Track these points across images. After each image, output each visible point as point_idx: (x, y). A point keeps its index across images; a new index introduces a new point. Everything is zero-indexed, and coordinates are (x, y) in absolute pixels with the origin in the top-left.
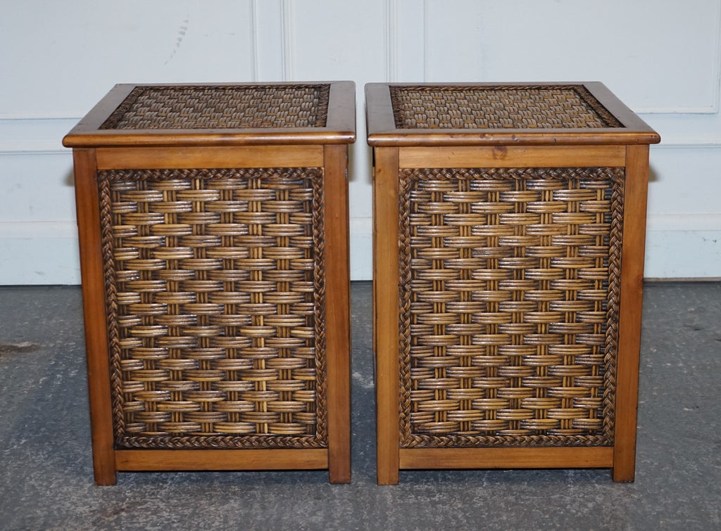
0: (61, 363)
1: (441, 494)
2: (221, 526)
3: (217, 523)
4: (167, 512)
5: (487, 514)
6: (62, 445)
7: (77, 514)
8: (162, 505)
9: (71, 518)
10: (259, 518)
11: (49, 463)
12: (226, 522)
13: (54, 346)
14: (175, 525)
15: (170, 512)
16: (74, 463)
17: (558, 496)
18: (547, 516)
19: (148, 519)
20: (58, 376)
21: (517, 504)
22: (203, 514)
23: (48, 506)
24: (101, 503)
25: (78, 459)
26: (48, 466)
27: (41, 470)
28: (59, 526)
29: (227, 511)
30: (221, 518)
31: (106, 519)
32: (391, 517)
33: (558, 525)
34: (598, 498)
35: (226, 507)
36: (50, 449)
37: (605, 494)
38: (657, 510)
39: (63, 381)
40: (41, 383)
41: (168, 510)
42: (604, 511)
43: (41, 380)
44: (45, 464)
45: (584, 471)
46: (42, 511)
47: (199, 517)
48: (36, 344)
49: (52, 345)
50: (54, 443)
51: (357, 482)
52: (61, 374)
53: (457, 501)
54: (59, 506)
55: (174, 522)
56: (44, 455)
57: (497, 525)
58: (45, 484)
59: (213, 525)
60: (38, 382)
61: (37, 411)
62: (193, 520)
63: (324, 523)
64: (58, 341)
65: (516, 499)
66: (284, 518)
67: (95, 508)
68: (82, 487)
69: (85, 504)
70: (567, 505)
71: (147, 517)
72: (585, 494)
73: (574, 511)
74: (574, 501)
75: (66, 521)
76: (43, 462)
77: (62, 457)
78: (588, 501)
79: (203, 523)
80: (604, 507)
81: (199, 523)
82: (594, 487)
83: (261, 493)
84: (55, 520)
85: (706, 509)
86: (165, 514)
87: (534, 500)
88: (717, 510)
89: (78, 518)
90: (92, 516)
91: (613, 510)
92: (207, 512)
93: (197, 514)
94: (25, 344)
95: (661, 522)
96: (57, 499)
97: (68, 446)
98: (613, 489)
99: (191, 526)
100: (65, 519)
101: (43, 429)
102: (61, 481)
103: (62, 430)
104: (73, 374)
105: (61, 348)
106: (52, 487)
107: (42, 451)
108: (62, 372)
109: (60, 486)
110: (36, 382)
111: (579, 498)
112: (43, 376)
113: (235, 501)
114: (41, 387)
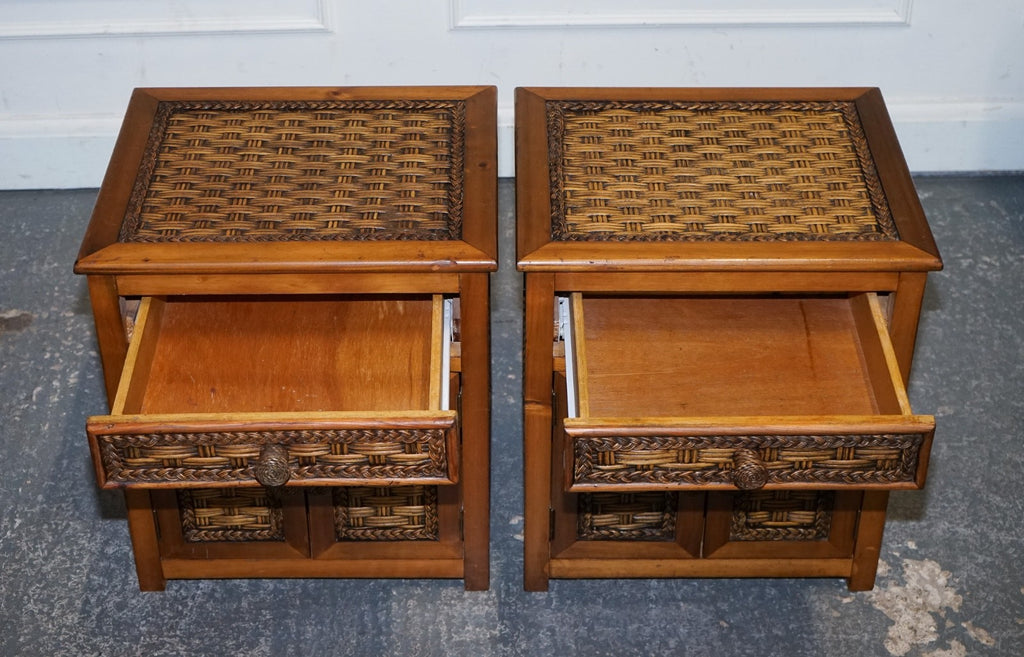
0: (57, 355)
1: (502, 624)
6: (63, 531)
11: (49, 568)
13: (48, 319)
16: (79, 568)
17: (636, 626)
20: (55, 384)
21: (588, 643)
25: (83, 559)
26: (49, 573)
27: (40, 582)
34: (682, 630)
35: (255, 652)
37: (690, 622)
38: (748, 651)
39: (60, 394)
40: (34, 398)
43: (35, 392)
44: (44, 570)
48: (26, 312)
49: (45, 316)
50: (54, 527)
52: (57, 379)
53: (521, 637)
56: (43, 552)
58: (45, 610)
60: (32, 397)
61: (32, 458)
64: (53, 309)
65: (589, 632)
68: (89, 615)
72: (668, 623)
74: (653, 636)
76: (42, 565)
77: (64, 554)
78: (670, 635)
80: (687, 647)
82: (679, 607)
83: (296, 625)
87: (608, 635)
94: (12, 314)
96: (61, 638)
97: (70, 531)
98: (701, 612)
101: (40, 498)
102: (64, 602)
103: (63, 500)
104: (72, 380)
105: (57, 321)
106: (54, 614)
107: (41, 543)
108: (59, 376)
109: (64, 614)
110: (29, 398)
111: (661, 629)
112: (36, 385)
113: (266, 641)
114: (35, 407)
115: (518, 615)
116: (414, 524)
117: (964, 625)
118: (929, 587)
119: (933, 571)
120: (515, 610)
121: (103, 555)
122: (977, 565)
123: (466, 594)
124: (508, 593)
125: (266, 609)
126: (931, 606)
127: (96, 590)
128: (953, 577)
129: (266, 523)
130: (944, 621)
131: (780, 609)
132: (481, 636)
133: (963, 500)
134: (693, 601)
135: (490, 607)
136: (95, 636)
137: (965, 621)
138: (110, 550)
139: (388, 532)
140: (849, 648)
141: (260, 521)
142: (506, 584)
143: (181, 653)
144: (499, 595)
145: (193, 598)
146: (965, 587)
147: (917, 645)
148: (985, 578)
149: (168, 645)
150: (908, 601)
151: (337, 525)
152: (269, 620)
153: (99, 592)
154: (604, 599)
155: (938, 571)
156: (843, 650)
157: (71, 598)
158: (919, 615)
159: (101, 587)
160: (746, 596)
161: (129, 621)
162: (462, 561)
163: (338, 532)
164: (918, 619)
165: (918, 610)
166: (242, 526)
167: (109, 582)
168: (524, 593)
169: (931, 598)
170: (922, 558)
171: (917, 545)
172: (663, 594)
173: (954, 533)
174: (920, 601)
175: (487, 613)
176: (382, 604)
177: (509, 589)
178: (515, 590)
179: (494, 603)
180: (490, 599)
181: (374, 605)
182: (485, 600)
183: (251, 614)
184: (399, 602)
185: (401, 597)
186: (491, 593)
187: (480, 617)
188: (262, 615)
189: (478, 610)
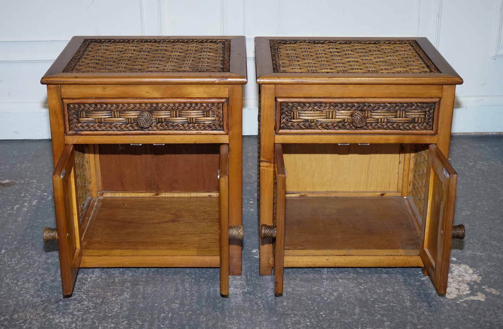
0: (27, 195)
1: (248, 287)
2: (119, 311)
3: (116, 309)
4: (87, 301)
5: (275, 301)
6: (26, 254)
7: (33, 303)
8: (84, 297)
9: (30, 306)
10: (141, 305)
11: (18, 267)
12: (121, 308)
13: (24, 183)
14: (91, 311)
15: (88, 302)
16: (33, 267)
17: (317, 288)
18: (310, 302)
19: (76, 307)
20: (26, 204)
22: (108, 302)
23: (17, 298)
24: (48, 295)
25: (35, 264)
27: (13, 272)
28: (22, 312)
29: (123, 300)
30: (118, 305)
31: (51, 307)
32: (219, 304)
33: (316, 308)
34: (340, 289)
35: (122, 297)
36: (19, 257)
37: (344, 286)
38: (374, 297)
39: (28, 208)
40: (15, 209)
41: (88, 300)
42: (343, 298)
43: (15, 207)
44: (15, 268)
45: (332, 269)
46: (13, 301)
47: (106, 305)
48: (13, 181)
49: (22, 182)
50: (21, 253)
51: (200, 279)
52: (27, 202)
53: (258, 292)
54: (23, 297)
55: (90, 309)
56: (15, 261)
57: (280, 309)
58: (15, 282)
59: (114, 310)
60: (14, 209)
61: (12, 229)
62: (102, 307)
63: (179, 308)
64: (27, 179)
65: (293, 290)
66: (156, 305)
67: (44, 299)
68: (37, 284)
69: (38, 296)
70: (322, 294)
71: (75, 305)
72: (333, 286)
73: (326, 299)
74: (326, 292)
75: (26, 308)
76: (14, 266)
77: (26, 262)
78: (334, 291)
79: (107, 309)
80: (343, 295)
81: (106, 309)
82: (338, 281)
83: (143, 287)
84: (20, 308)
85: (402, 296)
86: (86, 303)
87: (303, 291)
88: (409, 297)
89: (34, 306)
90: (42, 305)
91: (349, 297)
92: (110, 301)
93: (105, 303)
94: (6, 181)
95: (376, 305)
96: (22, 292)
97: (30, 254)
98: (349, 282)
99: (100, 311)
100: (26, 307)
101: (15, 243)
102: (25, 279)
103: (27, 243)
104: (34, 203)
105: (28, 184)
106: (19, 284)
107: (14, 259)
108: (28, 202)
109: (24, 283)
110: (12, 209)
111: (329, 289)
112: (16, 204)
113: (127, 293)
114: (15, 212)
115: (256, 284)
117: (484, 287)
118: (464, 274)
119: (466, 268)
120: (255, 282)
121: (46, 263)
122: (488, 266)
123: (230, 276)
124: (251, 276)
125: (128, 282)
126: (466, 281)
127: (41, 275)
128: (476, 270)
130: (473, 286)
131: (390, 281)
132: (238, 292)
133: (478, 243)
134: (345, 279)
135: (242, 281)
136: (40, 291)
137: (484, 286)
138: (49, 261)
140: (426, 296)
142: (250, 273)
143: (84, 298)
144: (246, 276)
145: (91, 278)
146: (483, 274)
147: (460, 295)
148: (492, 270)
149: (77, 295)
150: (454, 279)
152: (129, 286)
153: (42, 276)
154: (300, 278)
155: (468, 268)
156: (423, 296)
157: (28, 278)
158: (460, 284)
159: (44, 274)
160: (372, 277)
161: (57, 286)
164: (460, 286)
165: (459, 282)
167: (48, 272)
168: (259, 276)
169: (465, 278)
170: (460, 264)
171: (456, 259)
172: (330, 276)
173: (475, 255)
174: (460, 279)
175: (240, 283)
176: (187, 280)
177: (252, 274)
178: (255, 275)
179: (244, 280)
180: (242, 279)
181: (183, 281)
182: (240, 279)
183: (120, 284)
184: (196, 280)
185: (197, 278)
186: (243, 276)
187: (237, 285)
188: (125, 284)
189: (236, 282)
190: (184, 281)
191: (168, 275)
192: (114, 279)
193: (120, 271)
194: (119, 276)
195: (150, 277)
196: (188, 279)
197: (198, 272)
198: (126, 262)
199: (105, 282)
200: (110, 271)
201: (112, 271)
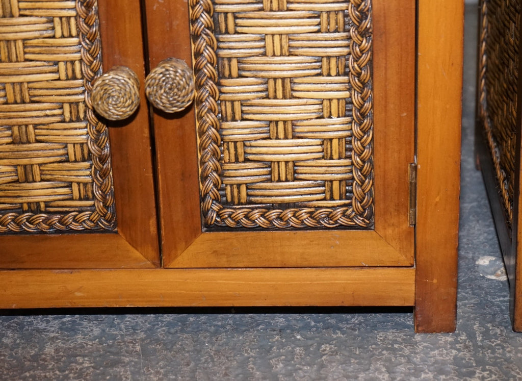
115: (508, 360)
116: (332, 199)
120: (504, 354)
123: (418, 337)
124: (486, 334)
125: (84, 356)
129: (87, 199)
135: (459, 350)
139: (289, 213)
141: (76, 194)
142: (481, 325)
144: (471, 336)
151: (203, 199)
152: (88, 368)
162: (412, 271)
163: (205, 213)
166: (47, 204)
168: (513, 335)
175: (455, 358)
176: (278, 349)
177: (488, 330)
178: (498, 331)
179: (467, 347)
180: (458, 342)
181: (266, 351)
182: (451, 343)
183: (58, 361)
184: (306, 348)
185: (310, 342)
186: (459, 335)
187: (444, 363)
188: (76, 362)
189: (442, 355)
190: (268, 351)
191: (216, 333)
192: (42, 348)
193: (63, 323)
194: (57, 338)
195: (158, 341)
196: (283, 345)
197: (313, 324)
198: (79, 290)
199: (11, 356)
200: (31, 323)
201: (39, 322)
